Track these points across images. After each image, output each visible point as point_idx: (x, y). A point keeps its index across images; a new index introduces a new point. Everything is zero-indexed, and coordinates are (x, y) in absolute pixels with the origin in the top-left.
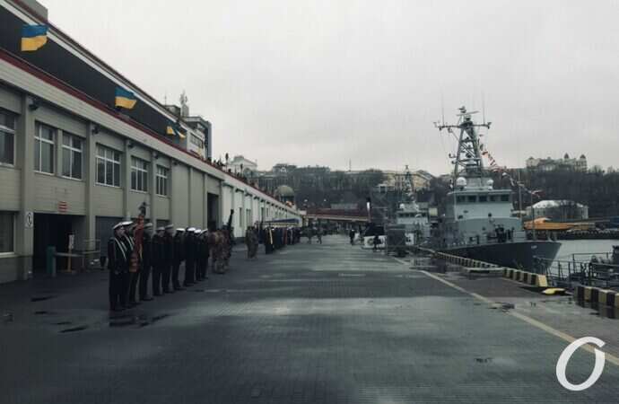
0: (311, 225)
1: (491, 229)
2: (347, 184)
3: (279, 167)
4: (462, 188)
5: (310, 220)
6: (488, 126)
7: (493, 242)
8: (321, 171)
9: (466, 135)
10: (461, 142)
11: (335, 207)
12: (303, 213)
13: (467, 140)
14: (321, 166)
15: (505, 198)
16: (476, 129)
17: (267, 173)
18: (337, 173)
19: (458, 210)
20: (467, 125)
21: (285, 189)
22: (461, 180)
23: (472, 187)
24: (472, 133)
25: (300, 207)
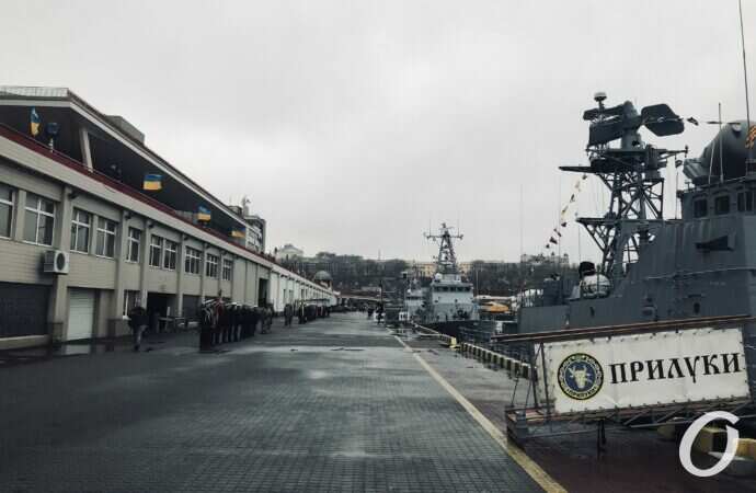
0: (343, 304)
1: (455, 311)
2: (376, 271)
3: (321, 254)
4: (439, 281)
5: (344, 300)
6: (461, 237)
7: (457, 320)
8: (356, 259)
9: (445, 243)
10: (442, 249)
11: (365, 289)
12: (338, 293)
13: (446, 247)
14: (356, 255)
15: (468, 289)
16: (452, 240)
17: (311, 259)
18: (368, 261)
19: (435, 296)
20: (446, 236)
21: (323, 274)
22: (439, 276)
23: (447, 281)
24: (449, 242)
25: (336, 289)
